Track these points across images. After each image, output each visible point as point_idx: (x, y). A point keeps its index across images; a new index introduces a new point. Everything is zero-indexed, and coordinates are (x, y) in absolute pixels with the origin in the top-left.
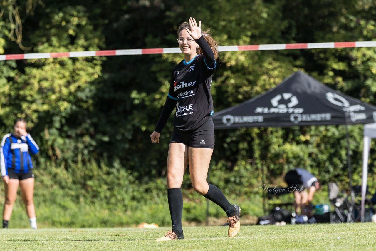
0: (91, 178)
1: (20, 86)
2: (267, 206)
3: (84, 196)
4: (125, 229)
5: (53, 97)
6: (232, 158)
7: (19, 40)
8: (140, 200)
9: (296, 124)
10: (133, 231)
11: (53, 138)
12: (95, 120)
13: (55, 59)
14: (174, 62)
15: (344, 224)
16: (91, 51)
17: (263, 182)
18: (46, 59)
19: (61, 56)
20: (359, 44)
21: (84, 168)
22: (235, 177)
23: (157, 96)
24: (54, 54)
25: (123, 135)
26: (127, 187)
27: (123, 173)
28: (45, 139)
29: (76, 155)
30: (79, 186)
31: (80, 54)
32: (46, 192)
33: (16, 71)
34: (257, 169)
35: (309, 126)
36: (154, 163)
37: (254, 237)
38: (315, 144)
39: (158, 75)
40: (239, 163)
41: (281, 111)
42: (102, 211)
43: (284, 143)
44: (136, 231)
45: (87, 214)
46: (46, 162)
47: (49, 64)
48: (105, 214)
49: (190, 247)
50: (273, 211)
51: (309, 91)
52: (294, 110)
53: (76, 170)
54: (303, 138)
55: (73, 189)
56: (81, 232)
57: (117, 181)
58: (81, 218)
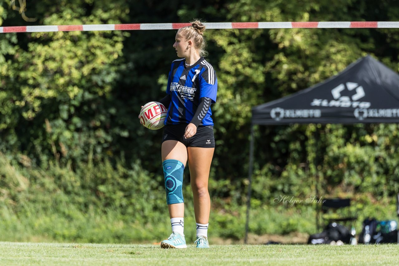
0: (103, 182)
1: (21, 66)
2: (321, 222)
3: (95, 204)
4: (142, 246)
5: (61, 81)
6: (279, 161)
7: (22, 10)
8: (165, 210)
9: (361, 121)
10: (152, 249)
11: (57, 131)
13: (66, 33)
14: (213, 41)
16: (110, 24)
17: (317, 191)
18: (54, 33)
19: (73, 29)
21: (96, 169)
22: (283, 184)
24: (65, 28)
26: (148, 193)
27: (144, 176)
28: (48, 133)
29: (87, 153)
30: (89, 191)
31: (96, 27)
32: (47, 198)
33: (17, 48)
34: (310, 175)
35: (377, 124)
37: (301, 259)
38: (383, 146)
40: (288, 167)
41: (343, 105)
42: (116, 223)
43: (345, 145)
45: (97, 226)
46: (48, 161)
47: (58, 39)
48: (119, 226)
50: (328, 228)
51: (378, 81)
52: (359, 103)
53: (86, 171)
54: (368, 139)
55: (81, 194)
56: (88, 248)
57: (135, 186)
58: (89, 231)
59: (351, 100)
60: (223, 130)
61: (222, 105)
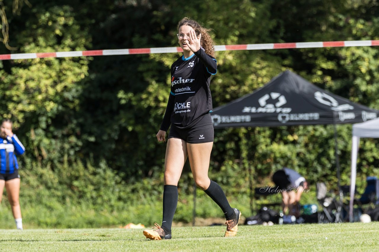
0: (77, 178)
1: (6, 86)
2: (254, 207)
3: (71, 197)
4: (111, 230)
5: (40, 97)
6: (219, 158)
7: (5, 41)
8: (127, 200)
9: (284, 124)
10: (119, 232)
11: (38, 138)
12: (81, 120)
13: (42, 59)
14: (161, 62)
15: (332, 224)
16: (77, 51)
17: (251, 182)
18: (32, 60)
19: (48, 56)
20: (347, 43)
21: (70, 169)
22: (222, 177)
23: (144, 96)
24: (41, 54)
25: (109, 135)
26: (114, 187)
27: (109, 173)
28: (31, 140)
29: (62, 156)
30: (65, 186)
31: (67, 54)
32: (32, 193)
33: (3, 72)
34: (244, 169)
35: (297, 126)
36: (141, 163)
37: (241, 237)
38: (303, 144)
39: (145, 75)
40: (226, 163)
41: (269, 111)
42: (88, 211)
43: (271, 143)
44: (122, 232)
45: (73, 215)
46: (32, 162)
47: (35, 64)
48: (91, 214)
49: (177, 247)
50: (260, 212)
51: (297, 91)
52: (281, 109)
53: (62, 170)
54: (290, 138)
55: (59, 189)
56: (67, 232)
57: (103, 182)
58: (67, 218)
59: (275, 107)
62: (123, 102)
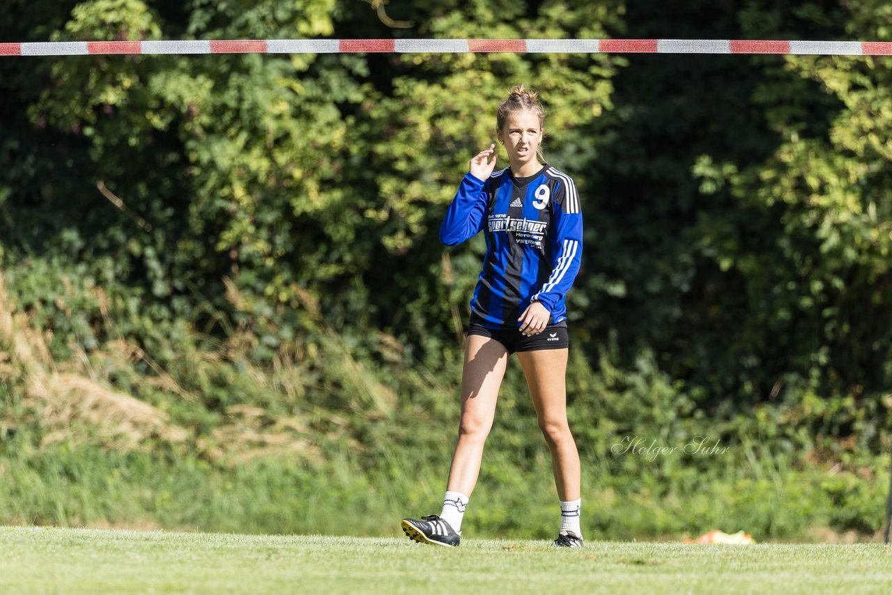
1: (376, 130)
4: (661, 547)
8: (708, 464)
10: (685, 552)
11: (465, 280)
13: (481, 55)
18: (455, 57)
19: (499, 48)
23: (767, 175)
24: (479, 43)
25: (666, 279)
26: (671, 426)
27: (662, 387)
28: (441, 284)
31: (553, 45)
32: (439, 434)
33: (367, 87)
36: (751, 361)
39: (770, 115)
42: (597, 493)
44: (693, 552)
46: (441, 349)
47: (463, 70)
48: (605, 501)
55: (518, 427)
56: (536, 550)
57: (644, 411)
58: (535, 511)
60: (838, 283)
61: (837, 226)
62: (708, 188)
